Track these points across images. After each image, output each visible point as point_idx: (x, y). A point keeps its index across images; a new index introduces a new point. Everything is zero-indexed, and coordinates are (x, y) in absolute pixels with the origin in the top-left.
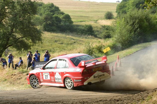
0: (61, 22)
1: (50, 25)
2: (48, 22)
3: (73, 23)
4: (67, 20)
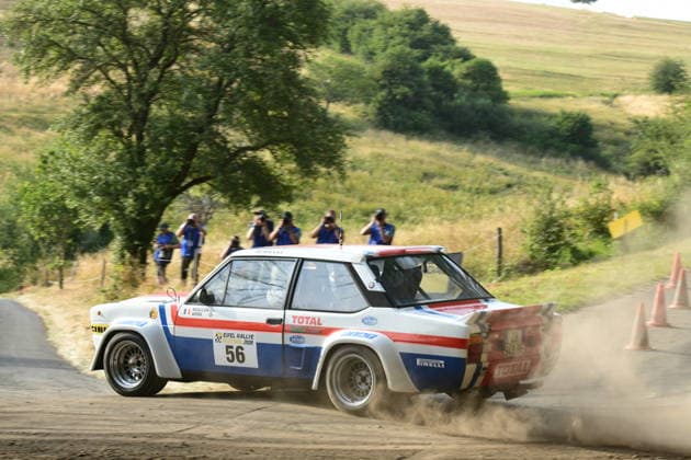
0: (456, 95)
1: (406, 105)
2: (398, 91)
3: (509, 99)
4: (482, 85)
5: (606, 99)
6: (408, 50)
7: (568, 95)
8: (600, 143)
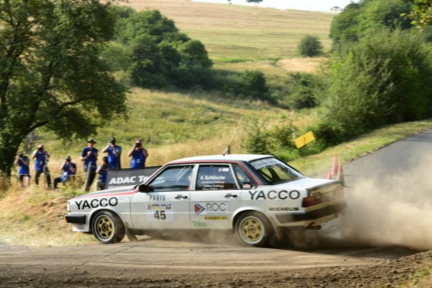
0: (180, 63)
1: (149, 71)
2: (144, 62)
3: (213, 64)
4: (196, 56)
5: (272, 61)
6: (149, 36)
7: (248, 60)
8: (270, 89)
